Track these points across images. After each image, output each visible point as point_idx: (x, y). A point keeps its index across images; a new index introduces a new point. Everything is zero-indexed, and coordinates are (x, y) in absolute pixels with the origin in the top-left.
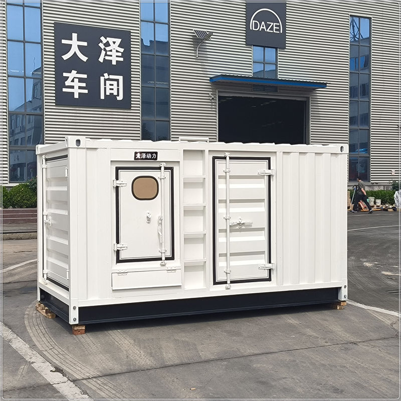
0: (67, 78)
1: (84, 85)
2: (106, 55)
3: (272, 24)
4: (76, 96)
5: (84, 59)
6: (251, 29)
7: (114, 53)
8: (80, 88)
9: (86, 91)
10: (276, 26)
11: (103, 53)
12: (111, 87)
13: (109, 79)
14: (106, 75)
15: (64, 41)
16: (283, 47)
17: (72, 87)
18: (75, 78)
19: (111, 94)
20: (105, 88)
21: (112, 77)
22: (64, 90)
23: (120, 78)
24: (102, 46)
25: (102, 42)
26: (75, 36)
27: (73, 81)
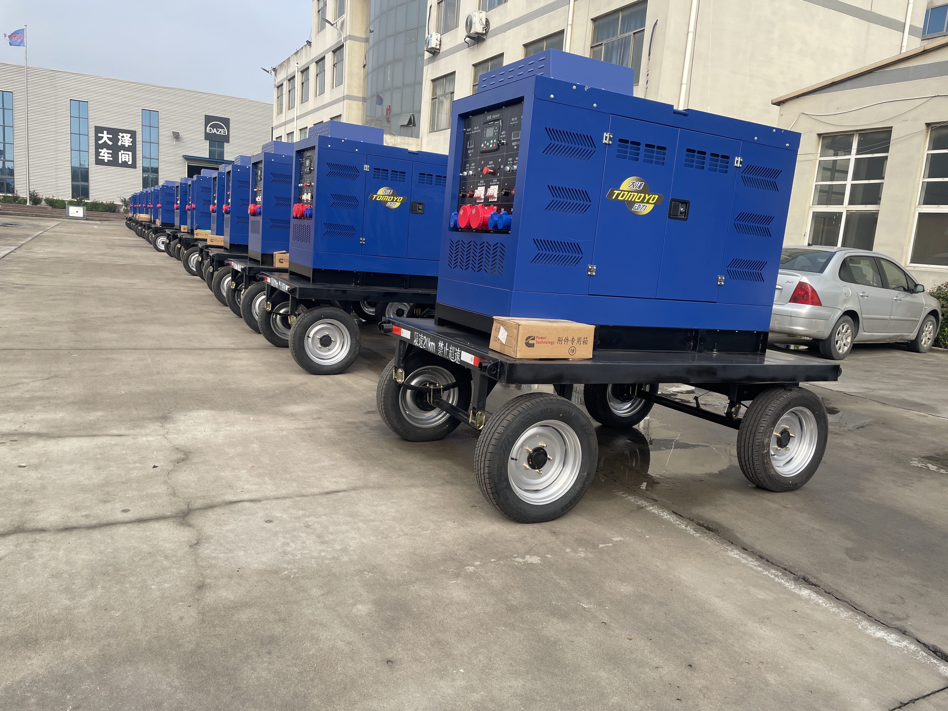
0: (101, 152)
1: (110, 156)
2: (122, 142)
3: (221, 130)
4: (106, 161)
5: (110, 143)
6: (207, 132)
7: (126, 141)
8: (108, 157)
9: (111, 159)
11: (121, 141)
12: (125, 157)
13: (124, 154)
14: (122, 152)
15: (99, 135)
16: (228, 142)
17: (104, 156)
19: (125, 161)
20: (122, 158)
21: (125, 152)
22: (100, 157)
23: (130, 153)
25: (120, 136)
26: (105, 132)
27: (104, 153)
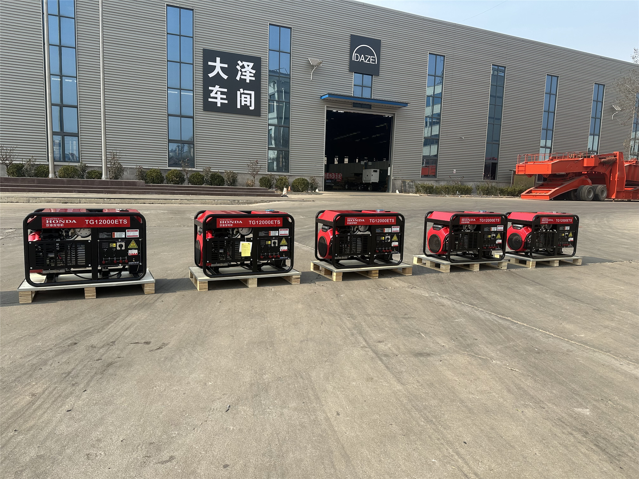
0: (212, 91)
2: (242, 75)
4: (219, 105)
5: (225, 77)
6: (353, 60)
7: (248, 74)
8: (222, 99)
9: (226, 102)
10: (372, 58)
11: (240, 73)
12: (246, 99)
13: (244, 94)
14: (242, 90)
15: (210, 63)
16: (378, 75)
17: (216, 98)
18: (217, 91)
19: (246, 105)
20: (241, 100)
21: (246, 92)
22: (210, 100)
23: (253, 93)
24: (238, 67)
25: (239, 65)
26: (218, 59)
27: (216, 93)
